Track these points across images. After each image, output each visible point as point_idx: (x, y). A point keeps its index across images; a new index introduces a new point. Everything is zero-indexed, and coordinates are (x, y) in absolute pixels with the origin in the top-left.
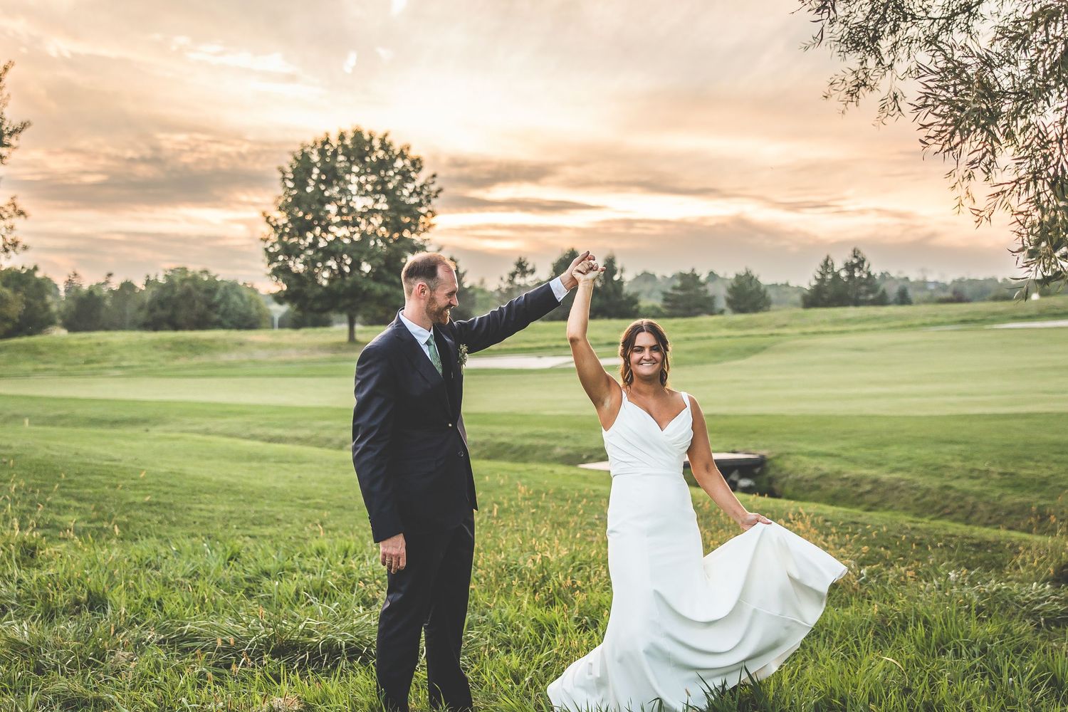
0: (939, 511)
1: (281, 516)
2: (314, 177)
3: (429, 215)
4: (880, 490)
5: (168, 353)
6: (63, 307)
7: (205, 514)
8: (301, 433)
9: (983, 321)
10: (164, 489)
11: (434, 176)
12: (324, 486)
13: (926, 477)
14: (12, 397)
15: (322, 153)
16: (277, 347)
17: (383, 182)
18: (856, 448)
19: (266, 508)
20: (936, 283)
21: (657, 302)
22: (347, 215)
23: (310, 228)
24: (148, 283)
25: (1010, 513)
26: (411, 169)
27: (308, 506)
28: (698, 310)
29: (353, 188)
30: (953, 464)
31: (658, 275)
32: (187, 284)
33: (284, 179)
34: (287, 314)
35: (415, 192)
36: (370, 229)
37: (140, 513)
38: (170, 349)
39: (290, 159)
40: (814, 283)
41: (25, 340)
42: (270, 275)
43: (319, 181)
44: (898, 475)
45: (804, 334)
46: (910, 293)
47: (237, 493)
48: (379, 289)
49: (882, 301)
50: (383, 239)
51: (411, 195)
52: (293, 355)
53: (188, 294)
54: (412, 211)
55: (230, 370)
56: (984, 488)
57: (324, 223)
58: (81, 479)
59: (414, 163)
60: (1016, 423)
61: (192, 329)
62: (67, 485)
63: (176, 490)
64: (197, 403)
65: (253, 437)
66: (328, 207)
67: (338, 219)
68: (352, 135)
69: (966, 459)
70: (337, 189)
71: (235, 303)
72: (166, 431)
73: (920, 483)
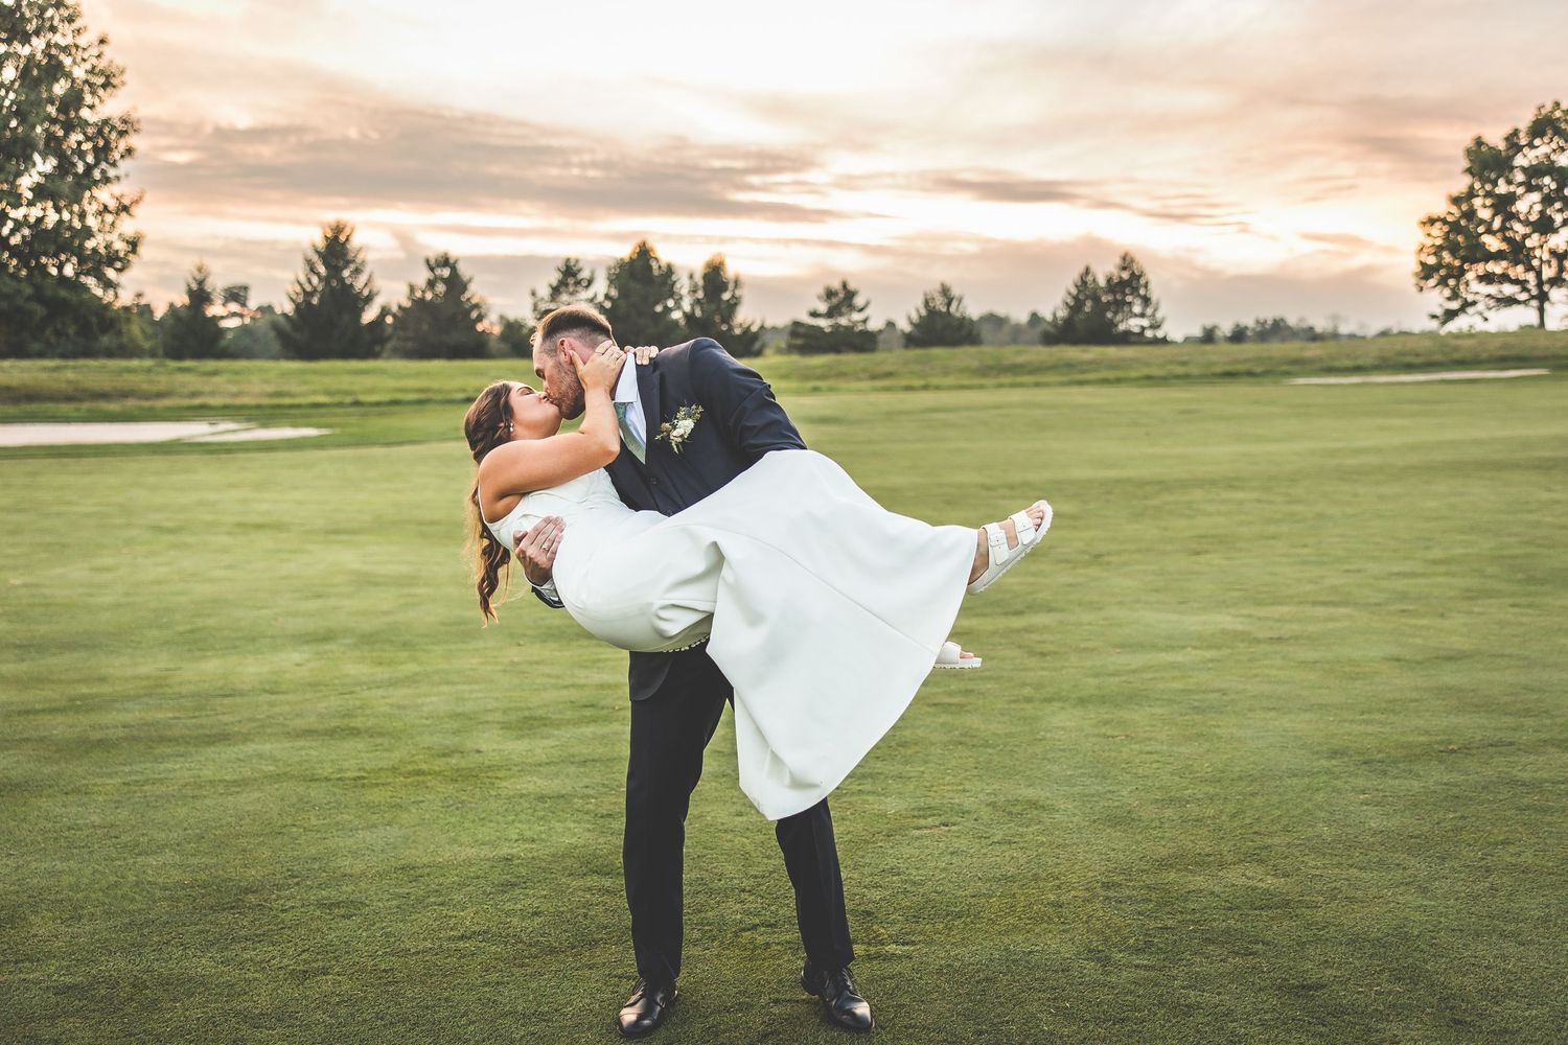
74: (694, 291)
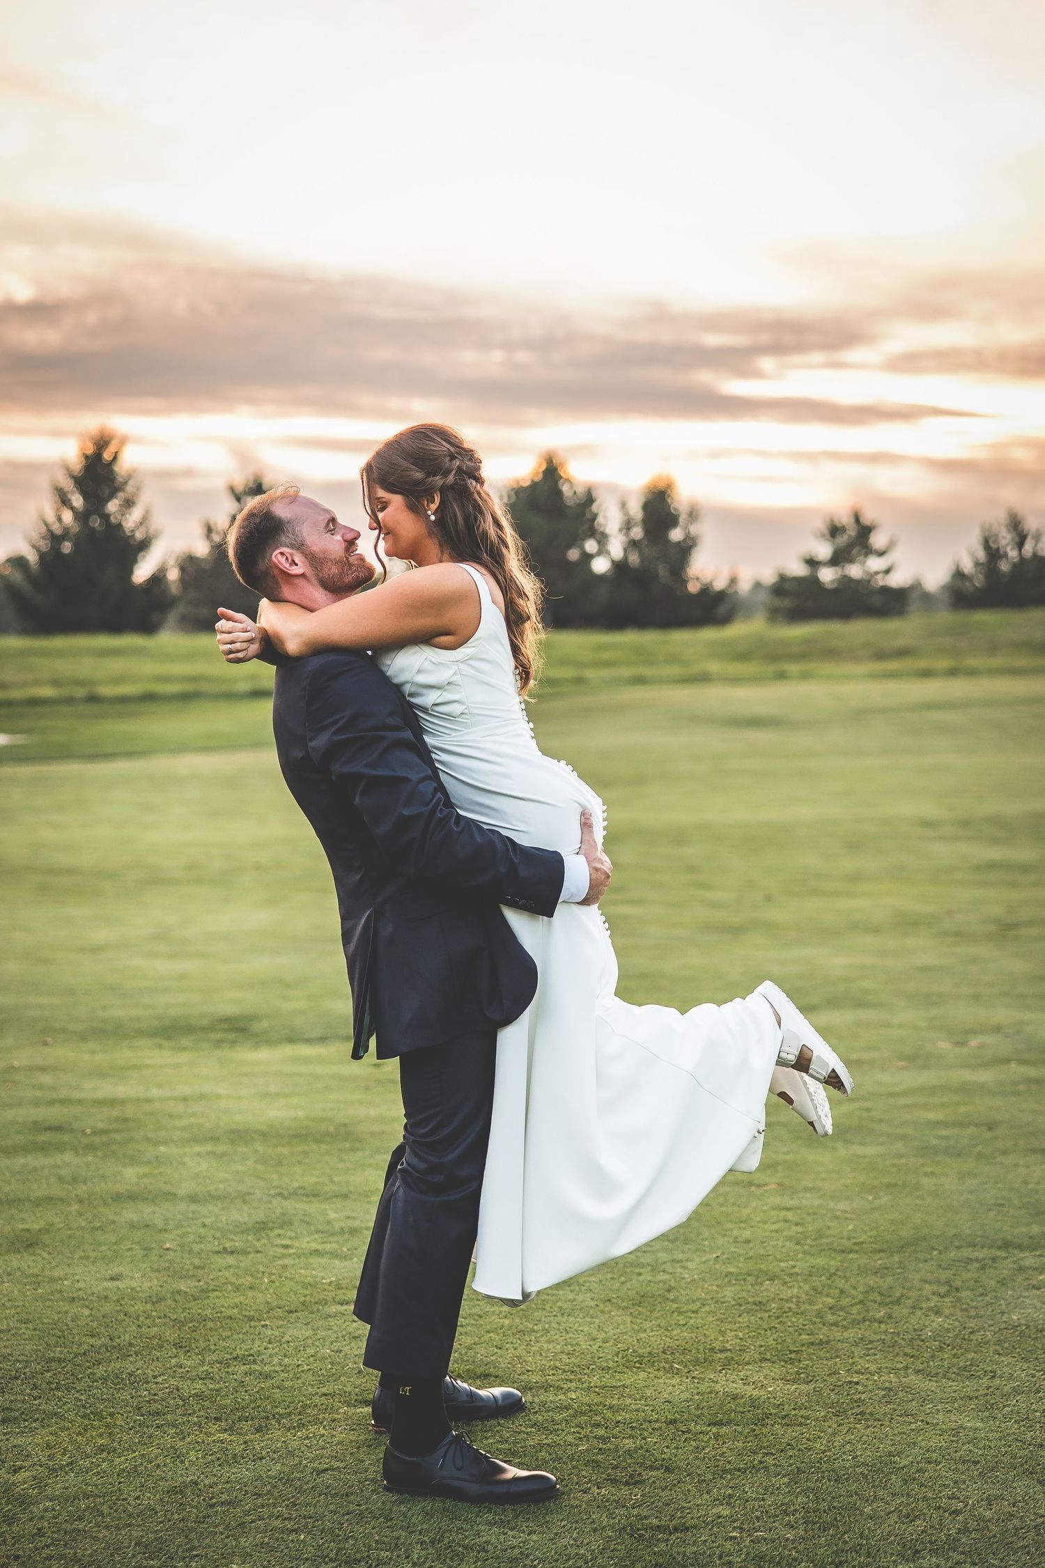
74: (627, 526)
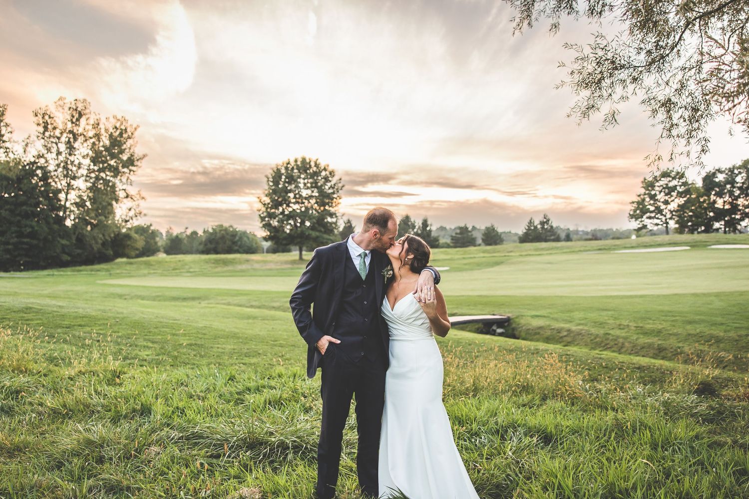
0: (604, 346)
1: (261, 352)
2: (283, 180)
3: (338, 198)
4: (572, 335)
5: (213, 265)
6: (164, 243)
7: (220, 350)
8: (275, 304)
9: (609, 249)
10: (200, 336)
11: (340, 179)
12: (285, 333)
13: (596, 328)
14: (137, 286)
15: (287, 168)
16: (265, 262)
17: (316, 183)
18: (557, 313)
19: (253, 347)
20: (583, 231)
21: (449, 241)
22: (299, 198)
23: (281, 205)
24: (204, 232)
25: (643, 348)
26: (329, 176)
27: (275, 345)
28: (468, 244)
29: (301, 185)
30: (609, 322)
31: (448, 228)
32: (222, 232)
33: (268, 181)
34: (271, 246)
35: (331, 187)
36: (309, 205)
37: (185, 350)
38: (214, 263)
39: (271, 171)
40: (525, 231)
41: (145, 259)
42: (262, 227)
43: (285, 182)
44: (580, 327)
45: (521, 255)
46: (571, 236)
47: (238, 338)
48: (314, 234)
49: (558, 239)
50: (316, 210)
51: (329, 188)
52: (273, 266)
53: (223, 237)
54: (330, 197)
55: (243, 273)
56: (627, 334)
57: (287, 202)
58: (156, 330)
59: (330, 173)
60: (637, 300)
61: (224, 253)
62: (148, 334)
63: (206, 337)
64: (225, 289)
65: (252, 306)
66: (289, 195)
67: (294, 200)
68: (301, 160)
69: (616, 319)
70: (293, 186)
71: (245, 241)
72: (208, 304)
73: (593, 332)
